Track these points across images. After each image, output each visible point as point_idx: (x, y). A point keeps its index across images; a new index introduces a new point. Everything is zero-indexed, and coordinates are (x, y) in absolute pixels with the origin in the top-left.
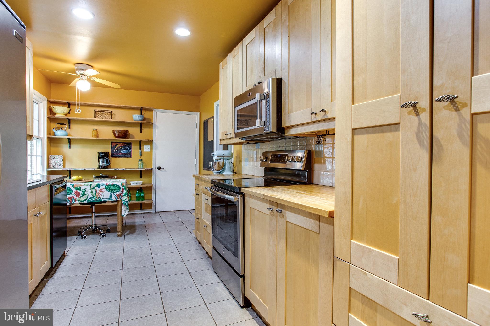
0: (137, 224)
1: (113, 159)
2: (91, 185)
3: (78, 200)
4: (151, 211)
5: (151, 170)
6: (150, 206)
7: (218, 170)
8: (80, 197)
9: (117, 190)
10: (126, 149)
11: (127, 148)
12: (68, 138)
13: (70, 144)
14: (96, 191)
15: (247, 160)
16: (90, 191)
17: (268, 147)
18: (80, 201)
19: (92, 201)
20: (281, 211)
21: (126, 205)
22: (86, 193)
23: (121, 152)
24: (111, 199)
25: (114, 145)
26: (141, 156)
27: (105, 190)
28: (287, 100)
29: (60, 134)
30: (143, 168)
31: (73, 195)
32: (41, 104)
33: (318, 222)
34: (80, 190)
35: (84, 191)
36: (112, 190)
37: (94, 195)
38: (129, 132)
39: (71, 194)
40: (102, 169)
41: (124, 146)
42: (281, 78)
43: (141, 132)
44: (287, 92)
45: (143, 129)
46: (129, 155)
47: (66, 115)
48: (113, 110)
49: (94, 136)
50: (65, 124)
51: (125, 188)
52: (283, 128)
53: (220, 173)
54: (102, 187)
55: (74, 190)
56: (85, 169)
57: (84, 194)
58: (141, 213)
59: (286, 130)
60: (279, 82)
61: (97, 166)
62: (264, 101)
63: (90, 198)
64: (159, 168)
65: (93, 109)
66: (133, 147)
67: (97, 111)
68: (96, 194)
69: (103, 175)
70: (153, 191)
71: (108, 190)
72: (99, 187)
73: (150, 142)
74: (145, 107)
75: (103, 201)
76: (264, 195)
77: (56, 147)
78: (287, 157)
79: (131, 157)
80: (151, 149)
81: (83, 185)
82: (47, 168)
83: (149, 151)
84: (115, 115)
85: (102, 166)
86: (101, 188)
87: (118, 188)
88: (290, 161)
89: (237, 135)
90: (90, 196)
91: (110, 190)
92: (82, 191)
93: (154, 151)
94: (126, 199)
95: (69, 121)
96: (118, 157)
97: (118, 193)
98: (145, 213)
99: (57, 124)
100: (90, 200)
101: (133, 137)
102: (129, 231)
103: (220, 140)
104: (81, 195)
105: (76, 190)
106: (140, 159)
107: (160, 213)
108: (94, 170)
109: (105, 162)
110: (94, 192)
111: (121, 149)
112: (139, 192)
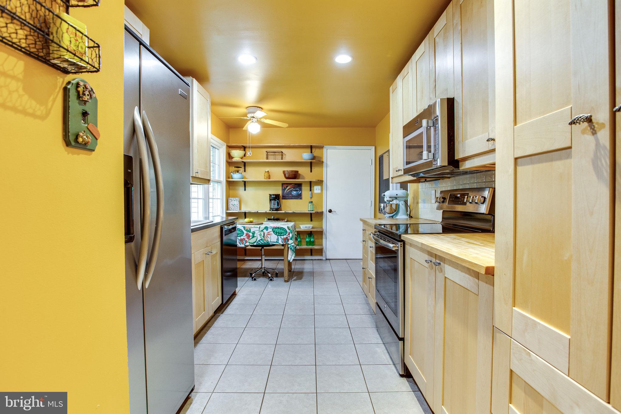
0: (305, 270)
1: (283, 200)
2: (260, 227)
3: (249, 241)
4: (322, 258)
5: (322, 213)
6: (320, 252)
7: (390, 214)
8: (250, 239)
9: (283, 233)
10: (296, 191)
11: (297, 189)
12: (243, 181)
13: (245, 187)
14: (264, 234)
15: (424, 202)
16: (259, 233)
17: (447, 185)
18: (251, 243)
19: (261, 243)
20: (440, 264)
21: (292, 249)
22: (255, 235)
23: (291, 194)
24: (278, 243)
25: (285, 186)
26: (311, 198)
27: (272, 233)
28: (461, 125)
29: (236, 177)
30: (313, 211)
31: (244, 237)
32: (221, 150)
33: (477, 280)
34: (250, 232)
35: (254, 233)
36: (279, 233)
37: (263, 238)
38: (299, 172)
39: (242, 236)
40: (273, 212)
41: (294, 188)
42: (454, 97)
43: (311, 171)
44: (460, 115)
45: (313, 168)
46: (299, 197)
47: (242, 158)
48: (283, 150)
49: (266, 178)
50: (241, 167)
51: (291, 232)
52: (457, 160)
53: (392, 217)
54: (270, 230)
55: (245, 232)
56: (258, 212)
57: (253, 237)
58: (312, 260)
59: (461, 163)
60: (451, 103)
61: (269, 209)
62: (432, 129)
63: (259, 241)
64: (330, 211)
65: (265, 150)
66: (303, 188)
67: (269, 152)
68: (264, 237)
69: (274, 218)
70: (324, 236)
71: (275, 233)
72: (267, 230)
73: (320, 182)
74: (315, 145)
75: (270, 244)
76: (422, 244)
77: (234, 189)
78: (466, 197)
79: (301, 199)
80: (322, 190)
81: (252, 227)
82: (226, 210)
83: (319, 192)
84: (285, 155)
85: (273, 208)
86: (268, 231)
87: (284, 231)
88: (470, 203)
89: (406, 172)
90: (259, 238)
91: (277, 233)
92: (252, 233)
93: (324, 191)
94: (292, 243)
95: (245, 164)
96: (289, 199)
97: (285, 236)
98: (315, 259)
99: (235, 167)
100: (259, 242)
101: (303, 178)
102: (297, 278)
103: (392, 178)
104: (251, 237)
105: (246, 232)
106: (309, 201)
107: (331, 260)
108: (266, 213)
109: (276, 204)
110: (262, 235)
111: (292, 191)
112: (309, 237)
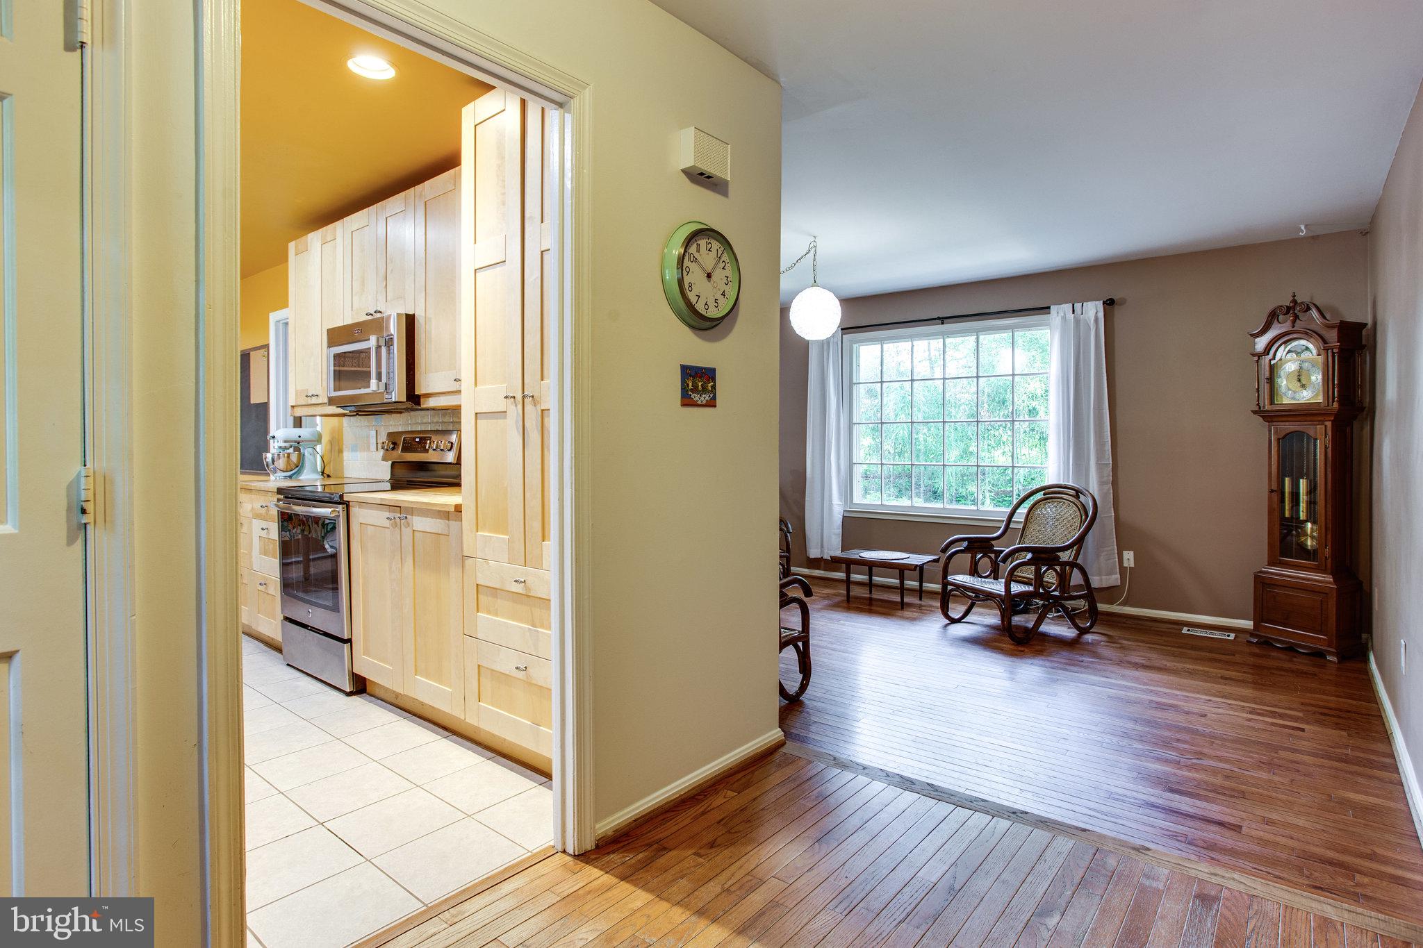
7: (287, 471)
15: (354, 449)
17: (398, 424)
20: (406, 517)
28: (423, 352)
33: (447, 522)
42: (414, 314)
44: (423, 340)
52: (417, 395)
53: (290, 477)
59: (423, 399)
60: (410, 320)
62: (384, 349)
78: (428, 442)
88: (434, 450)
89: (332, 401)
103: (292, 406)
